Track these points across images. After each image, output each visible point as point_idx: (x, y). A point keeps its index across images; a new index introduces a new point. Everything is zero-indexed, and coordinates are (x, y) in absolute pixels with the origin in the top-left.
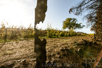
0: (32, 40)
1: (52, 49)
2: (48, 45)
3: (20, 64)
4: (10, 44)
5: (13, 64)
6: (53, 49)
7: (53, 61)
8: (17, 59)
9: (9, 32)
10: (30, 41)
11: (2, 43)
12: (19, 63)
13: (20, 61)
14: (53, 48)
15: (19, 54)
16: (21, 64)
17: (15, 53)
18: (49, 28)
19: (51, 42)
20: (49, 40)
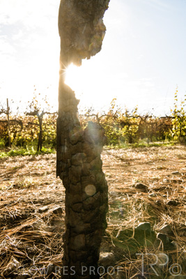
0: (116, 152)
1: (175, 181)
2: (165, 168)
3: (43, 218)
4: (47, 159)
5: (22, 215)
6: (180, 182)
7: (165, 226)
8: (42, 203)
9: (52, 127)
10: (109, 154)
11: (30, 155)
12: (42, 215)
13: (46, 210)
14: (179, 179)
15: (54, 187)
16: (47, 219)
17: (47, 184)
18: (179, 109)
19: (182, 158)
20: (176, 150)
